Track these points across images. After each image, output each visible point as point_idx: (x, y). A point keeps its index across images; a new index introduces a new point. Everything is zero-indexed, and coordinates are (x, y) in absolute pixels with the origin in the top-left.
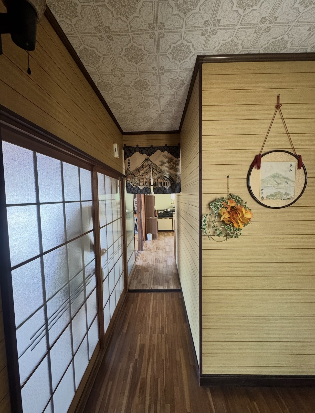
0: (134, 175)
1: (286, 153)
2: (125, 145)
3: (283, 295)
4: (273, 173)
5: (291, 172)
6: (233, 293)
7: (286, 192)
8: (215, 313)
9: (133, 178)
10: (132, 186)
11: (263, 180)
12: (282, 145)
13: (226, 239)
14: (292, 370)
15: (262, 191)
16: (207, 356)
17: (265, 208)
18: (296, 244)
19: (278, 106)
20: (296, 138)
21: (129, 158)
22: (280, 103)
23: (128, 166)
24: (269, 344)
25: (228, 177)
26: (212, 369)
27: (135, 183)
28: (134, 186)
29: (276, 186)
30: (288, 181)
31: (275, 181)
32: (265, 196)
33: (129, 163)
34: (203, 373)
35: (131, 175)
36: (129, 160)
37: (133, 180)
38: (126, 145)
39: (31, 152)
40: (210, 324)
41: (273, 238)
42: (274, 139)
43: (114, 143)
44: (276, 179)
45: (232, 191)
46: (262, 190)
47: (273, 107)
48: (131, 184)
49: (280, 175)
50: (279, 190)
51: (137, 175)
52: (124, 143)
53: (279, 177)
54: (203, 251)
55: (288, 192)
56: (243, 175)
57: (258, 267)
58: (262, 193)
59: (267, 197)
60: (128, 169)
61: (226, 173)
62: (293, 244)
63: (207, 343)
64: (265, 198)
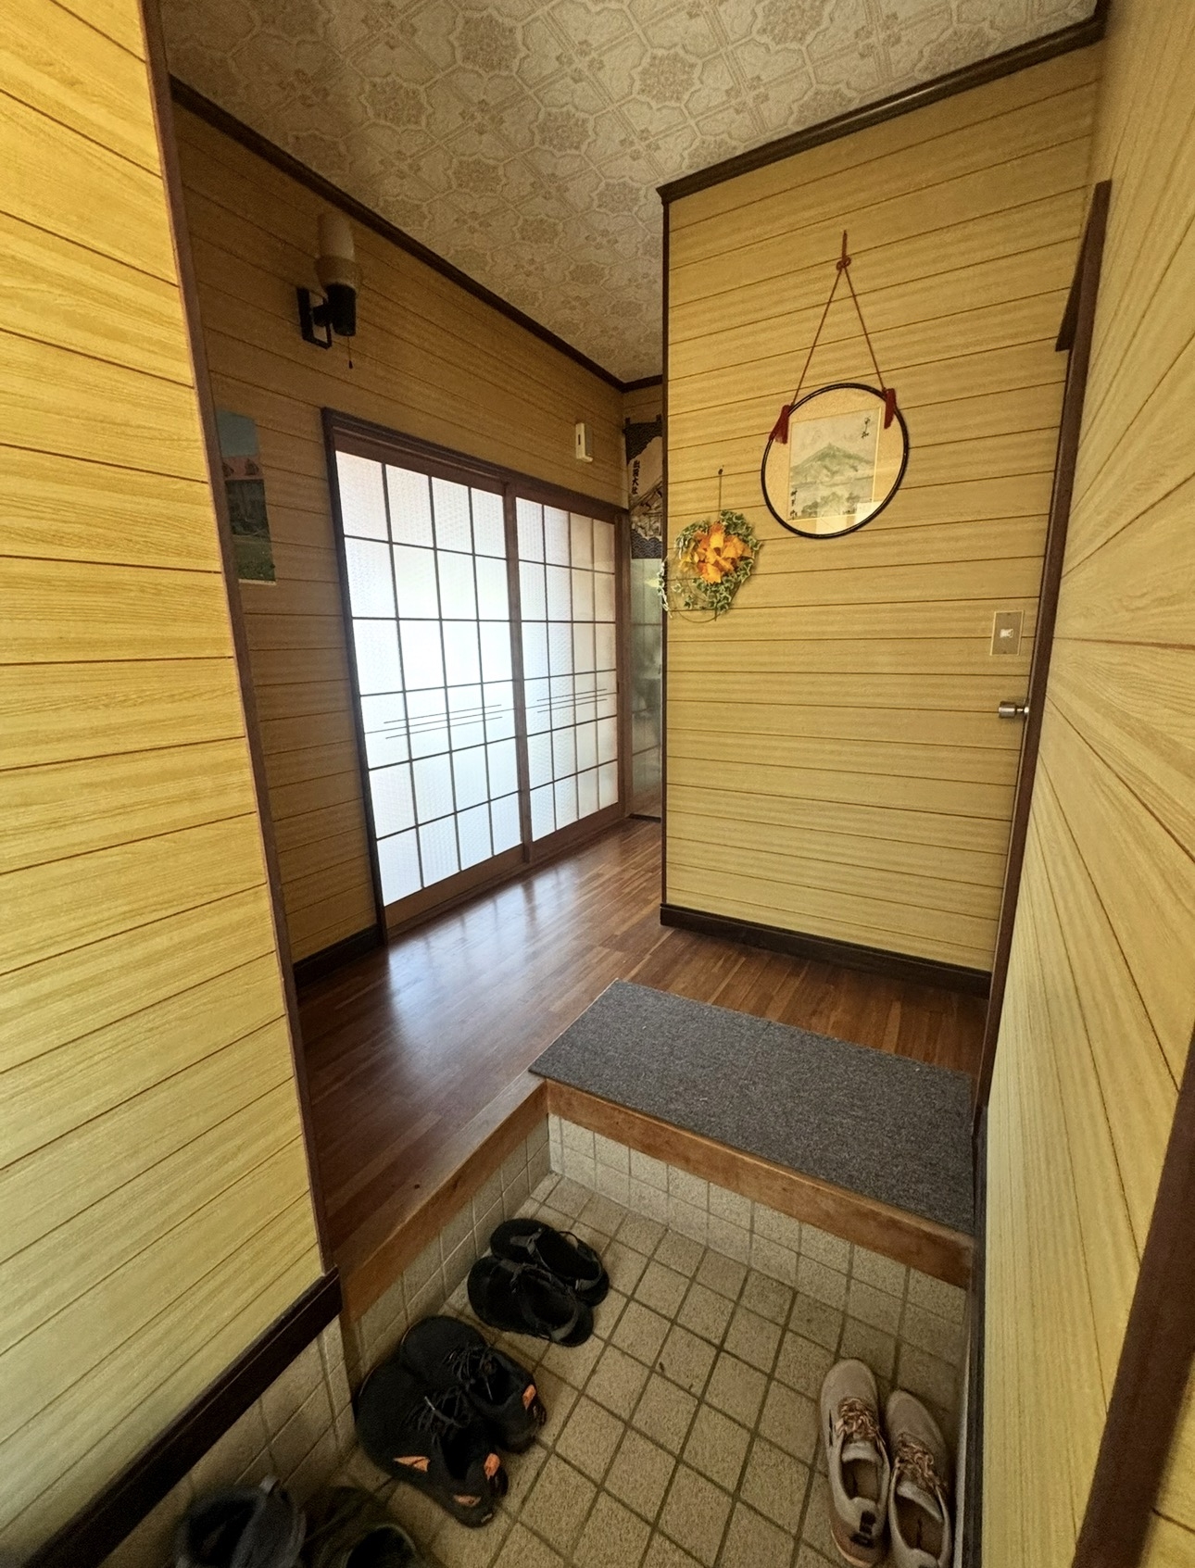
0: (647, 505)
1: (857, 390)
2: (628, 420)
3: (840, 753)
4: (821, 446)
5: (866, 438)
6: (729, 741)
7: (851, 494)
8: (692, 781)
9: (645, 514)
10: (643, 536)
11: (796, 467)
12: (848, 370)
13: (715, 618)
14: (854, 932)
15: (793, 498)
16: (675, 869)
17: (803, 539)
18: (878, 627)
19: (844, 263)
20: (888, 343)
21: (638, 458)
22: (849, 252)
23: (634, 481)
24: (803, 862)
25: (721, 471)
26: (683, 897)
27: (651, 527)
28: (648, 538)
29: (827, 479)
30: (856, 463)
31: (826, 467)
32: (798, 509)
33: (636, 473)
34: (668, 902)
35: (642, 505)
36: (637, 464)
37: (646, 520)
38: (632, 422)
39: (379, 465)
40: (681, 803)
41: (820, 613)
42: (830, 356)
43: (578, 422)
44: (827, 462)
45: (728, 503)
46: (794, 493)
47: (833, 269)
48: (640, 531)
49: (838, 450)
50: (834, 489)
51: (655, 505)
52: (625, 416)
53: (834, 456)
54: (668, 644)
55: (855, 494)
56: (754, 461)
57: (781, 683)
58: (793, 502)
59: (803, 511)
60: (634, 491)
61: (717, 463)
62: (867, 628)
63: (676, 841)
64: (799, 514)
